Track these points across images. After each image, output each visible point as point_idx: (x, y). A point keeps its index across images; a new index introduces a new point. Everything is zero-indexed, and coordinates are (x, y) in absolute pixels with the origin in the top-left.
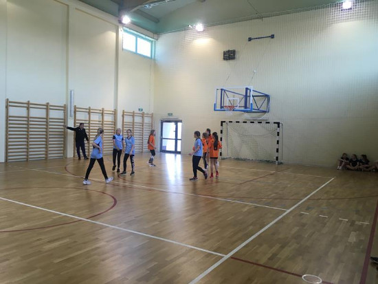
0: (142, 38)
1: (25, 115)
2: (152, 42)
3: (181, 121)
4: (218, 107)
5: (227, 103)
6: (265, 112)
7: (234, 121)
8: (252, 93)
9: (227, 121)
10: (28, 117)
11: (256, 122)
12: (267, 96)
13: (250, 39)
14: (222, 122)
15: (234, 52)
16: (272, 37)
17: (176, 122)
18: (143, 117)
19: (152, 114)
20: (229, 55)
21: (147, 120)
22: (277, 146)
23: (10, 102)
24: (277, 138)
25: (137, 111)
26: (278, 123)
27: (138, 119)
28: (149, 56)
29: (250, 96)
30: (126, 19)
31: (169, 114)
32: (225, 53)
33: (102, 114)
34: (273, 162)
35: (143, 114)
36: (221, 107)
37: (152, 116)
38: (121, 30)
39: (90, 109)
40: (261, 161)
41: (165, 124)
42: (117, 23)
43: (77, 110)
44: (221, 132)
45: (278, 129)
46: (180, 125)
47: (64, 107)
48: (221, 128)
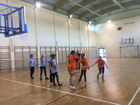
0: (92, 26)
2: (94, 27)
3: (105, 48)
4: (121, 43)
6: (133, 43)
7: (124, 47)
11: (131, 46)
12: (133, 39)
13: (126, 24)
14: (120, 47)
15: (121, 28)
16: (133, 23)
17: (104, 49)
20: (119, 29)
21: (95, 49)
22: (138, 53)
24: (138, 50)
25: (93, 47)
26: (138, 46)
27: (93, 49)
28: (94, 31)
30: (90, 23)
31: (101, 47)
32: (118, 28)
34: (137, 57)
36: (122, 43)
37: (96, 47)
38: (88, 25)
39: (84, 47)
40: (133, 57)
41: (100, 49)
42: (88, 24)
43: (82, 47)
44: (120, 50)
45: (138, 48)
46: (105, 49)
47: (80, 47)
48: (120, 49)
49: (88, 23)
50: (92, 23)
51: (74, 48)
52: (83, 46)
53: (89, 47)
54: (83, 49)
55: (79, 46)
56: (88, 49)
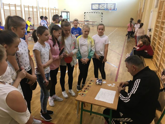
3: (69, 12)
7: (89, 12)
9: (86, 12)
10: (29, 11)
11: (96, 13)
14: (85, 13)
17: (67, 12)
19: (58, 9)
21: (57, 11)
22: (101, 20)
23: (24, 6)
24: (102, 18)
25: (54, 8)
26: (102, 13)
31: (64, 9)
35: (56, 9)
39: (42, 8)
43: (40, 8)
45: (102, 15)
47: (37, 7)
48: (84, 15)
51: (28, 8)
52: (40, 6)
53: (49, 8)
54: (41, 10)
55: (35, 6)
56: (47, 11)
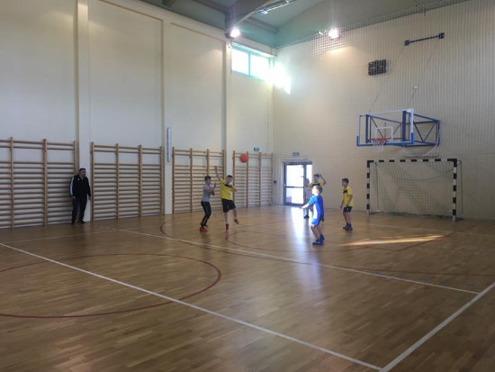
0: (257, 55)
1: (113, 161)
2: (269, 59)
3: (310, 163)
5: (375, 135)
7: (386, 159)
8: (413, 119)
9: (376, 160)
10: (117, 165)
11: (420, 160)
12: (436, 122)
14: (369, 162)
15: (384, 63)
17: (304, 164)
18: (259, 159)
19: (272, 155)
21: (265, 163)
22: (453, 194)
23: (96, 146)
24: (454, 182)
25: (251, 151)
26: (455, 161)
27: (253, 162)
29: (409, 124)
31: (294, 154)
32: (370, 65)
33: (207, 156)
35: (260, 155)
36: (367, 141)
41: (289, 167)
42: (224, 38)
43: (176, 153)
44: (368, 175)
45: (455, 170)
46: (309, 167)
47: (160, 149)
48: (367, 170)
49: (228, 36)
50: (244, 36)
51: (117, 153)
